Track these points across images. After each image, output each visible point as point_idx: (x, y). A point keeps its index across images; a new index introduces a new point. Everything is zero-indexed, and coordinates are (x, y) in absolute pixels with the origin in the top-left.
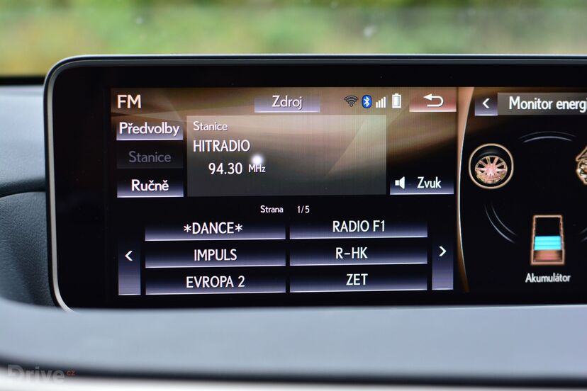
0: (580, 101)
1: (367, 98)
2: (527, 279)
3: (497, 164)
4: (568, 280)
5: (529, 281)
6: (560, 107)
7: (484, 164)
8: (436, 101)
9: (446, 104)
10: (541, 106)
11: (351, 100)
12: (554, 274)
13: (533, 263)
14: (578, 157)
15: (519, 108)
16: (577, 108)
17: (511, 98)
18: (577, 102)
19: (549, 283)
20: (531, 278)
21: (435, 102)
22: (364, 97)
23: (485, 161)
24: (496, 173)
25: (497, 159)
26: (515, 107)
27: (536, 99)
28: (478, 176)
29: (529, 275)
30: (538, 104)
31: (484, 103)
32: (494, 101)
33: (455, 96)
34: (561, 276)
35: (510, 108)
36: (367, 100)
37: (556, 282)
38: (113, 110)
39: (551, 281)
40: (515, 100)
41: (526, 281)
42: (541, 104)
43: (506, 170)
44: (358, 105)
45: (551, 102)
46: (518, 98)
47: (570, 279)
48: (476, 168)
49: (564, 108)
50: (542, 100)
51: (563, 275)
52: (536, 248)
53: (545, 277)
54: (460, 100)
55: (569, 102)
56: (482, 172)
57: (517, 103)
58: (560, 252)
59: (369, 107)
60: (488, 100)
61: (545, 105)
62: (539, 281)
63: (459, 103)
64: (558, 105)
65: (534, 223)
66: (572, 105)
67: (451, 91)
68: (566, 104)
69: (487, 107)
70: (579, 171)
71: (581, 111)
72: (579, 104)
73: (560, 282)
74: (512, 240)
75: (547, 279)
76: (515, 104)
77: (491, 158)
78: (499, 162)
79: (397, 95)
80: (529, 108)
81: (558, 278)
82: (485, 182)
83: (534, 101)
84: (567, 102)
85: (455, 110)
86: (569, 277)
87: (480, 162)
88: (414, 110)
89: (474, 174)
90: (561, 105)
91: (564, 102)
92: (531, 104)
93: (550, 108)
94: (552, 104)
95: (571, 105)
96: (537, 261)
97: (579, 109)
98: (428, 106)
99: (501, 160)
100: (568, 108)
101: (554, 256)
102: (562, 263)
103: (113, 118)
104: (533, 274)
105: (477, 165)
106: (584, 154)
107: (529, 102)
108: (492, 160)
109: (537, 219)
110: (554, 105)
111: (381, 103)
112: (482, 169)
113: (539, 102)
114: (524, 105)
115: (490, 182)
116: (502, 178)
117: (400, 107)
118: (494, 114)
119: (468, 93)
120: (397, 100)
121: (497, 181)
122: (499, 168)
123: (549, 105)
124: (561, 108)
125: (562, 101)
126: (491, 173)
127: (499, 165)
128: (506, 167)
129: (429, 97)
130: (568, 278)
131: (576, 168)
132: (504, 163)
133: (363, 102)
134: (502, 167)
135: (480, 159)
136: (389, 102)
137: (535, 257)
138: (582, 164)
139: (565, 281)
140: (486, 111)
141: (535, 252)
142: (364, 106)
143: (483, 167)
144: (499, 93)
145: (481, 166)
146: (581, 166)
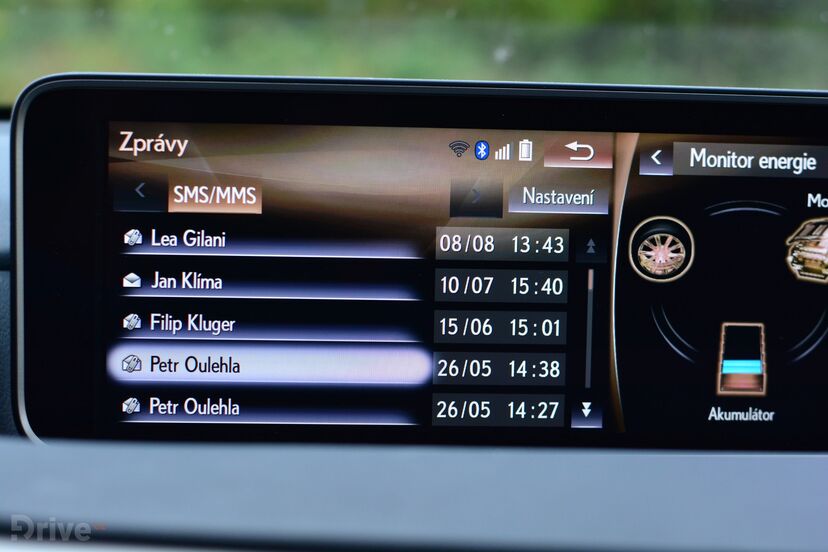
0: (794, 157)
1: (483, 145)
2: (711, 415)
3: (670, 246)
4: (771, 419)
5: (713, 418)
6: (764, 165)
7: (651, 246)
8: (583, 152)
9: (598, 156)
10: (736, 163)
11: (459, 148)
12: (751, 409)
13: (720, 392)
14: (790, 239)
15: (704, 165)
16: (789, 167)
17: (693, 151)
18: (790, 159)
19: (743, 421)
20: (716, 414)
21: (581, 152)
22: (478, 143)
23: (653, 242)
24: (669, 260)
25: (670, 238)
26: (698, 164)
27: (729, 152)
28: (642, 264)
29: (713, 409)
30: (732, 160)
31: (654, 157)
32: (667, 155)
33: (611, 145)
34: (760, 412)
35: (692, 165)
36: (482, 149)
37: (752, 421)
38: (112, 154)
39: (746, 419)
40: (698, 152)
41: (710, 418)
42: (736, 160)
43: (683, 255)
44: (468, 155)
45: (750, 158)
46: (703, 151)
47: (774, 416)
48: (640, 251)
49: (770, 167)
50: (738, 155)
51: (763, 412)
52: (725, 371)
53: (737, 414)
54: (618, 151)
55: (778, 158)
56: (649, 257)
57: (701, 157)
58: (760, 377)
59: (486, 157)
60: (659, 152)
61: (742, 162)
62: (729, 419)
63: (617, 156)
64: (761, 162)
65: (723, 333)
66: (782, 163)
67: (606, 138)
68: (773, 161)
69: (658, 163)
70: (790, 259)
71: (795, 172)
72: (792, 162)
73: (759, 421)
74: (691, 358)
75: (741, 416)
76: (698, 160)
77: (662, 238)
78: (673, 243)
79: (526, 141)
80: (719, 166)
81: (756, 415)
82: (653, 272)
83: (726, 155)
84: (774, 158)
85: (610, 166)
86: (772, 413)
87: (646, 242)
88: (550, 164)
89: (637, 260)
90: (766, 162)
91: (771, 159)
92: (722, 160)
93: (749, 166)
94: (753, 160)
95: (780, 162)
96: (726, 389)
97: (792, 168)
98: (572, 158)
99: (677, 240)
100: (776, 167)
101: (751, 383)
102: (763, 393)
103: (111, 165)
104: (719, 409)
105: (641, 248)
106: (798, 235)
107: (720, 158)
108: (663, 240)
109: (727, 328)
110: (755, 162)
111: (503, 154)
112: (649, 253)
113: (734, 157)
114: (712, 161)
115: (659, 272)
116: (677, 268)
117: (530, 159)
118: (667, 173)
119: (630, 142)
120: (525, 149)
121: (670, 271)
122: (673, 252)
123: (748, 162)
124: (765, 167)
125: (768, 157)
126: (660, 259)
127: (674, 248)
128: (683, 250)
129: (574, 146)
130: (770, 416)
131: (786, 255)
132: (680, 245)
133: (476, 150)
134: (677, 251)
135: (645, 238)
136: (515, 151)
137: (722, 383)
138: (795, 249)
139: (766, 419)
140: (656, 168)
141: (724, 376)
142: (478, 157)
143: (650, 250)
144: (675, 143)
145: (647, 249)
146: (793, 252)
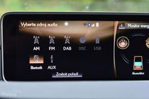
0: (147, 25)
7: (121, 42)
11: (85, 24)
13: (134, 69)
14: (146, 40)
20: (133, 73)
22: (88, 24)
28: (120, 46)
30: (136, 26)
35: (128, 27)
37: (140, 74)
43: (127, 44)
44: (87, 26)
46: (130, 24)
47: (144, 74)
52: (135, 65)
53: (137, 73)
54: (114, 25)
58: (141, 66)
59: (90, 26)
60: (122, 25)
65: (135, 58)
66: (145, 26)
67: (112, 22)
74: (129, 63)
99: (126, 41)
102: (142, 69)
110: (140, 26)
111: (93, 25)
119: (117, 23)
120: (97, 24)
121: (124, 47)
131: (146, 43)
136: (95, 25)
138: (148, 42)
140: (122, 28)
144: (125, 23)
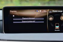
3: (51, 18)
20: (55, 30)
26: (53, 12)
30: (56, 11)
37: (58, 31)
44: (36, 11)
63: (47, 11)
65: (56, 24)
66: (60, 11)
74: (53, 26)
98: (44, 11)
101: (58, 28)
131: (60, 18)
136: (40, 11)
140: (50, 12)
